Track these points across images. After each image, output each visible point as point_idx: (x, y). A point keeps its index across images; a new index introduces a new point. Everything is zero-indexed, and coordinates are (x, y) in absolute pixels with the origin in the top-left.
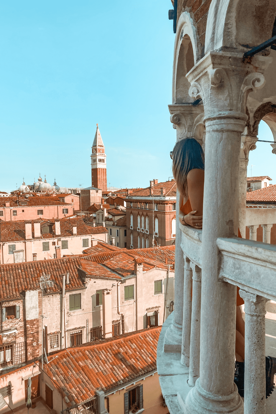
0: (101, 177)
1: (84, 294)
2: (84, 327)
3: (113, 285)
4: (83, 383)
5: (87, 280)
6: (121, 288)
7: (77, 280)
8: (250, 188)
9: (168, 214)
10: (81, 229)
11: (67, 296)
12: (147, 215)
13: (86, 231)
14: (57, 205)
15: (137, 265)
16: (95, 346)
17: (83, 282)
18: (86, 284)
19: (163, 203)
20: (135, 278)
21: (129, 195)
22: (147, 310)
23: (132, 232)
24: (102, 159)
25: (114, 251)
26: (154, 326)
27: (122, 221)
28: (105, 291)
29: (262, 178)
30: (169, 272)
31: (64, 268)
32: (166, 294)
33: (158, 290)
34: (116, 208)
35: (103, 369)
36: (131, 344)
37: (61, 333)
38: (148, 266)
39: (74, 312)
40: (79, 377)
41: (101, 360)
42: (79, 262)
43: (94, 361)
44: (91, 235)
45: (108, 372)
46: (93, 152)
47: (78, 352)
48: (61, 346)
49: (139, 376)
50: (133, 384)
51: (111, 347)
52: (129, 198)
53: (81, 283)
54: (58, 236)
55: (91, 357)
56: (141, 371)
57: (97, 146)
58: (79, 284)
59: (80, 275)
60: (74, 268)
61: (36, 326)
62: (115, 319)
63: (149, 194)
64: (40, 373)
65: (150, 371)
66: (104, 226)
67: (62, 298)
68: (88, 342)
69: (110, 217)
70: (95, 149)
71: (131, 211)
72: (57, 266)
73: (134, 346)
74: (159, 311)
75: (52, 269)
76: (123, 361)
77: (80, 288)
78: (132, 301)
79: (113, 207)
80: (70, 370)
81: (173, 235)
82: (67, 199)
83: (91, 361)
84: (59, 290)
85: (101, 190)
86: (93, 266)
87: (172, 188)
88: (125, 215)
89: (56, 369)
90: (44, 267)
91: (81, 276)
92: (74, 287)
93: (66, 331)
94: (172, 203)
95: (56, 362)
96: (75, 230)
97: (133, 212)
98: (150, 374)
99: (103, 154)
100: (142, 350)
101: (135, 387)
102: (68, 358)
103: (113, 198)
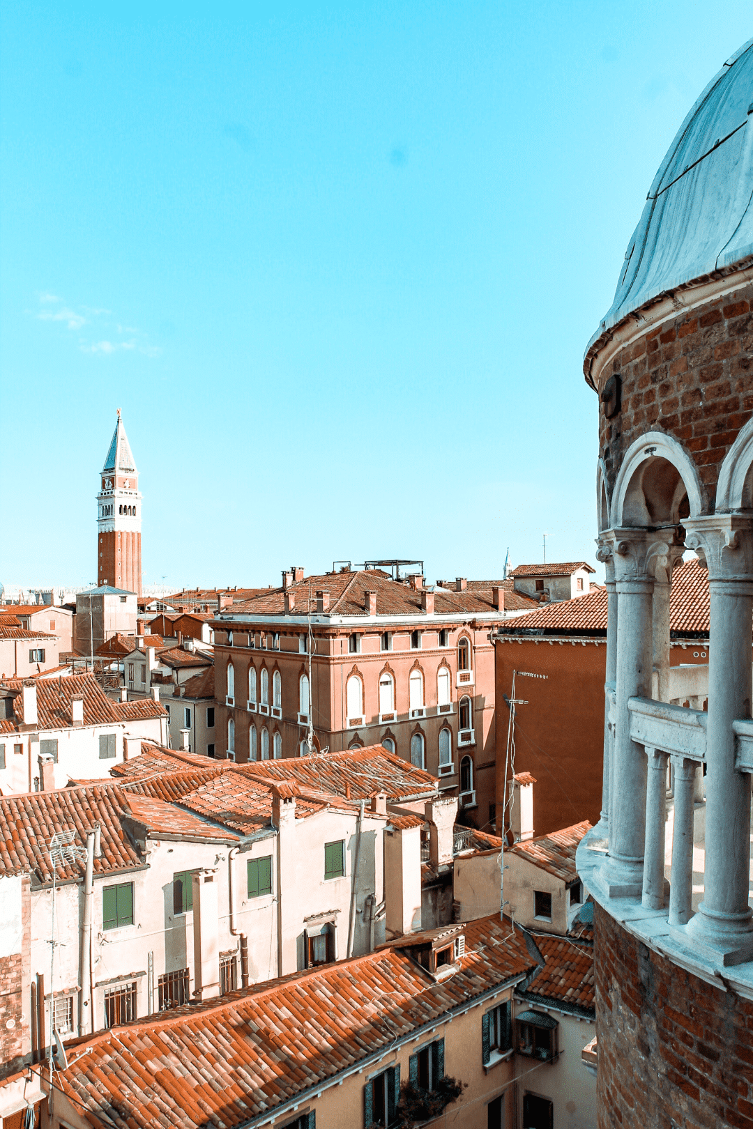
0: (125, 557)
1: (142, 883)
2: (142, 973)
3: (218, 859)
4: (163, 1115)
5: (150, 845)
6: (240, 863)
7: (122, 848)
8: (543, 594)
9: (338, 663)
10: (94, 706)
11: (96, 889)
12: (276, 667)
13: (109, 714)
14: (15, 637)
15: (282, 801)
16: (185, 1019)
17: (139, 851)
18: (147, 856)
19: (323, 633)
20: (276, 838)
21: (221, 611)
22: (305, 921)
23: (231, 714)
24: (130, 507)
25: (202, 766)
26: (322, 963)
27: (199, 683)
28: (200, 873)
29: (572, 566)
30: (362, 818)
31: (83, 814)
32: (355, 876)
33: (333, 868)
34: (181, 648)
35: (212, 1077)
36: (278, 1009)
37: (80, 993)
38: (307, 804)
39: (115, 933)
40: (153, 1098)
41: (204, 1055)
42: (121, 797)
43: (185, 1057)
44: (125, 723)
45: (226, 1084)
46: (103, 487)
47: (141, 1037)
48: (80, 1027)
49: (307, 1087)
50: (291, 1110)
51: (226, 1018)
52: (222, 618)
53: (134, 854)
54: (33, 727)
55: (177, 1047)
56: (311, 1074)
57: (117, 469)
58: (128, 857)
59: (128, 832)
60: (110, 815)
61: (14, 975)
62: (225, 950)
63: (282, 609)
64: (45, 1096)
65: (332, 1075)
66: (157, 699)
67: (83, 896)
68: (152, 1013)
69: (167, 671)
70: (109, 478)
71: (230, 657)
72: (63, 810)
73: (285, 1013)
74: (336, 924)
75: (51, 817)
76: (261, 1053)
77: (132, 868)
78: (267, 899)
79: (174, 643)
80: (126, 1084)
81: (350, 721)
82: (38, 622)
83: (179, 1057)
84: (76, 875)
85: (134, 594)
86: (156, 808)
87: (346, 591)
88: (209, 665)
89: (89, 1084)
90: (28, 813)
91: (132, 836)
92: (116, 864)
93: (94, 985)
94: (347, 634)
95: (85, 1066)
96: (78, 710)
97: (234, 657)
98: (333, 1081)
99: (133, 492)
100: (307, 1023)
101: (295, 1118)
102: (115, 1053)
103: (170, 618)
